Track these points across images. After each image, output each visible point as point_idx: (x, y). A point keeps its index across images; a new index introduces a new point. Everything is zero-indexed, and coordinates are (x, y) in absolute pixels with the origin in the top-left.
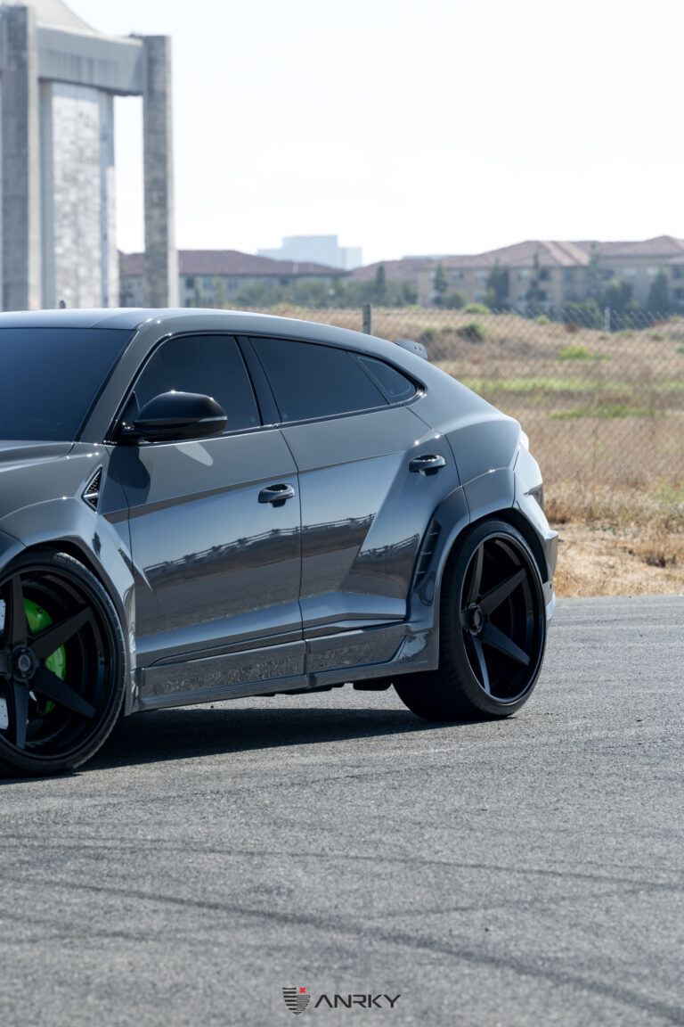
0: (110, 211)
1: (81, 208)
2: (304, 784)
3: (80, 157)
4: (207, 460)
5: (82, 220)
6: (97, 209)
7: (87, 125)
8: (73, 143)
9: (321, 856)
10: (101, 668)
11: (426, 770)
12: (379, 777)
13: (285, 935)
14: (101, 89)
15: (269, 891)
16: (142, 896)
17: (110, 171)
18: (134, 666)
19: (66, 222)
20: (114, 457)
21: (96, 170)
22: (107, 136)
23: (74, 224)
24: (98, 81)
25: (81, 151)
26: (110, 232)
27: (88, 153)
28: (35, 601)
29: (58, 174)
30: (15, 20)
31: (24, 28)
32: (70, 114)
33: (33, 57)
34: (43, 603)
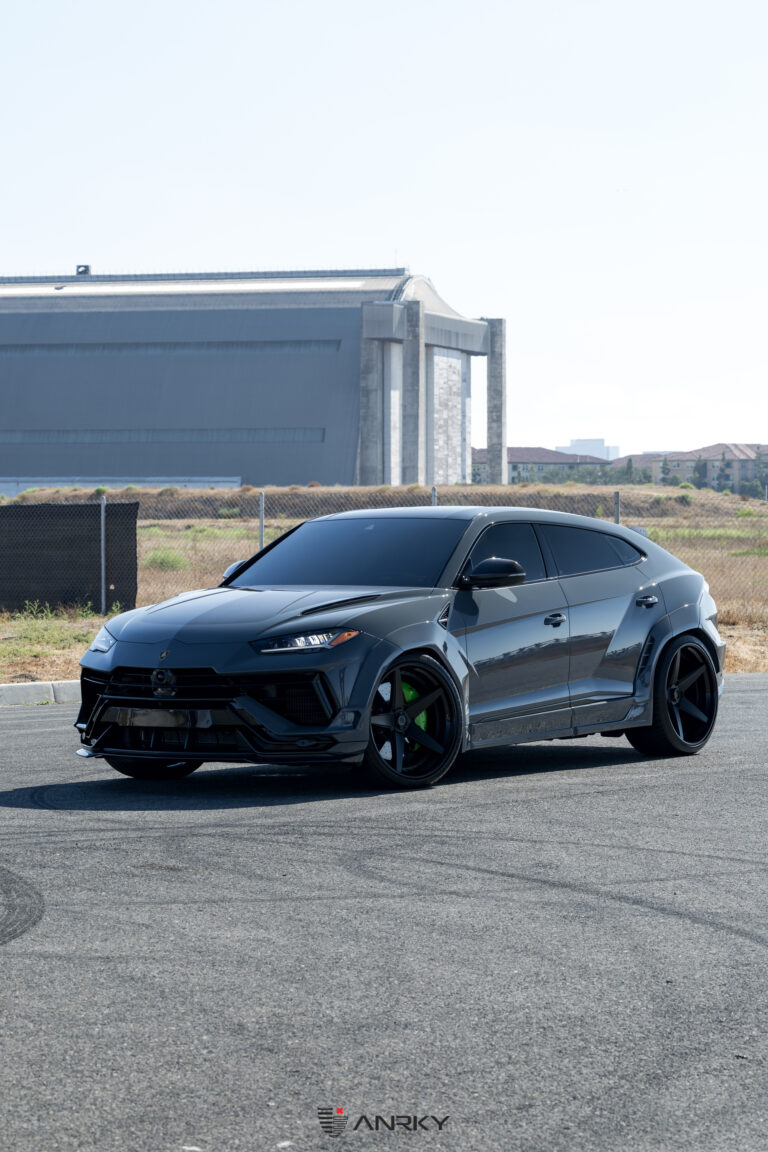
0: (467, 424)
1: (450, 422)
2: (569, 797)
3: (450, 392)
5: (450, 429)
6: (460, 423)
7: (454, 373)
8: (446, 383)
9: (577, 844)
10: (448, 724)
11: (643, 788)
12: (614, 792)
13: (553, 895)
14: (463, 351)
15: (545, 866)
16: (468, 868)
17: (468, 400)
18: (468, 723)
19: (440, 431)
20: (457, 598)
21: (459, 399)
22: (466, 379)
23: (446, 432)
24: (460, 347)
25: (451, 388)
26: (467, 437)
27: (454, 389)
28: (409, 683)
29: (436, 401)
30: (412, 309)
31: (417, 313)
32: (445, 365)
33: (422, 331)
34: (414, 684)
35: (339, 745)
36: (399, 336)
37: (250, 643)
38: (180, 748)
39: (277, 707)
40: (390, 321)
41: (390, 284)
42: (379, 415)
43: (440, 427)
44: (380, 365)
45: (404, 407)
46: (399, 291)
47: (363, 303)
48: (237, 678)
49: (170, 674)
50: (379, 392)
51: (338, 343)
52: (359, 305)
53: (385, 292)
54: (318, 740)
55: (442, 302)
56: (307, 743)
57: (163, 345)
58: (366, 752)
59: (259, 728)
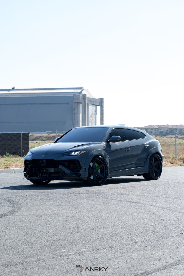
0: (96, 121)
1: (92, 120)
2: (132, 187)
3: (92, 114)
4: (119, 145)
5: (92, 122)
6: (94, 120)
7: (93, 110)
8: (91, 112)
9: (136, 195)
10: (105, 172)
11: (148, 186)
12: (142, 186)
13: (133, 204)
14: (95, 105)
15: (130, 199)
16: (113, 199)
17: (96, 116)
18: (109, 171)
19: (90, 122)
20: (107, 144)
21: (94, 115)
22: (96, 111)
23: (91, 122)
24: (94, 104)
25: (92, 113)
26: (96, 123)
27: (93, 113)
28: (97, 163)
29: (89, 116)
30: (84, 96)
31: (85, 97)
32: (91, 108)
33: (86, 101)
34: (98, 163)
35: (81, 176)
36: (81, 102)
37: (62, 153)
38: (47, 177)
39: (68, 168)
40: (79, 99)
41: (79, 91)
42: (77, 119)
43: (90, 121)
44: (77, 108)
45: (82, 117)
46: (81, 92)
47: (74, 95)
48: (59, 161)
49: (44, 160)
50: (77, 114)
51: (68, 103)
52: (73, 95)
53: (78, 92)
54: (77, 175)
55: (90, 94)
56: (75, 175)
57: (31, 104)
58: (87, 177)
59: (64, 172)
